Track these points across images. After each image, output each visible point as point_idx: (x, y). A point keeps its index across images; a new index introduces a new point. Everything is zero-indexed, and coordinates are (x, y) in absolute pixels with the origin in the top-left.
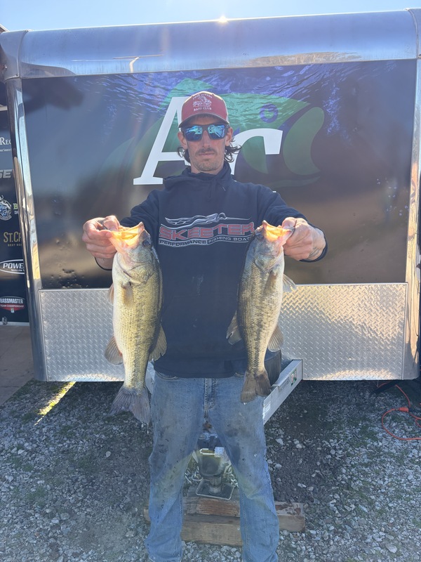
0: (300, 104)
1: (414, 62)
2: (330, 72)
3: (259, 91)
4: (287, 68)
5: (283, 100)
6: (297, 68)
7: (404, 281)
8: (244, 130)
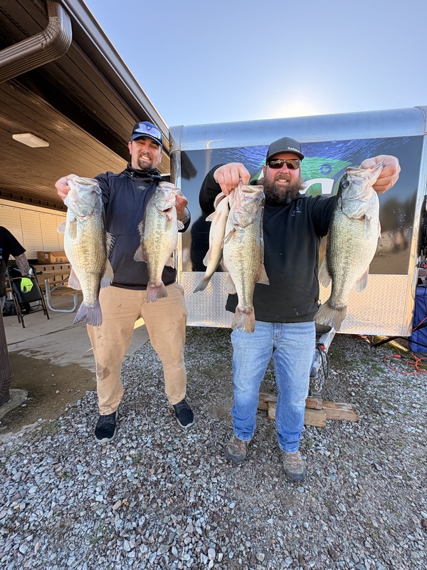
0: (345, 164)
1: (422, 137)
2: (367, 144)
3: (320, 156)
4: (339, 142)
5: (335, 161)
6: (345, 142)
7: (407, 274)
8: (309, 179)
